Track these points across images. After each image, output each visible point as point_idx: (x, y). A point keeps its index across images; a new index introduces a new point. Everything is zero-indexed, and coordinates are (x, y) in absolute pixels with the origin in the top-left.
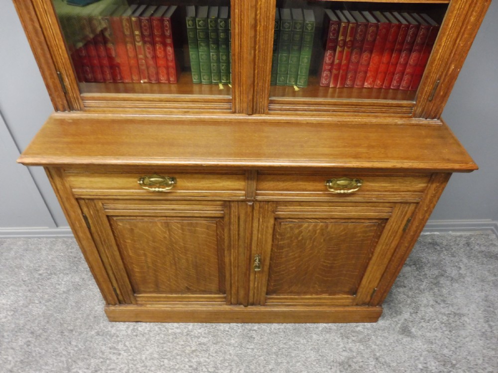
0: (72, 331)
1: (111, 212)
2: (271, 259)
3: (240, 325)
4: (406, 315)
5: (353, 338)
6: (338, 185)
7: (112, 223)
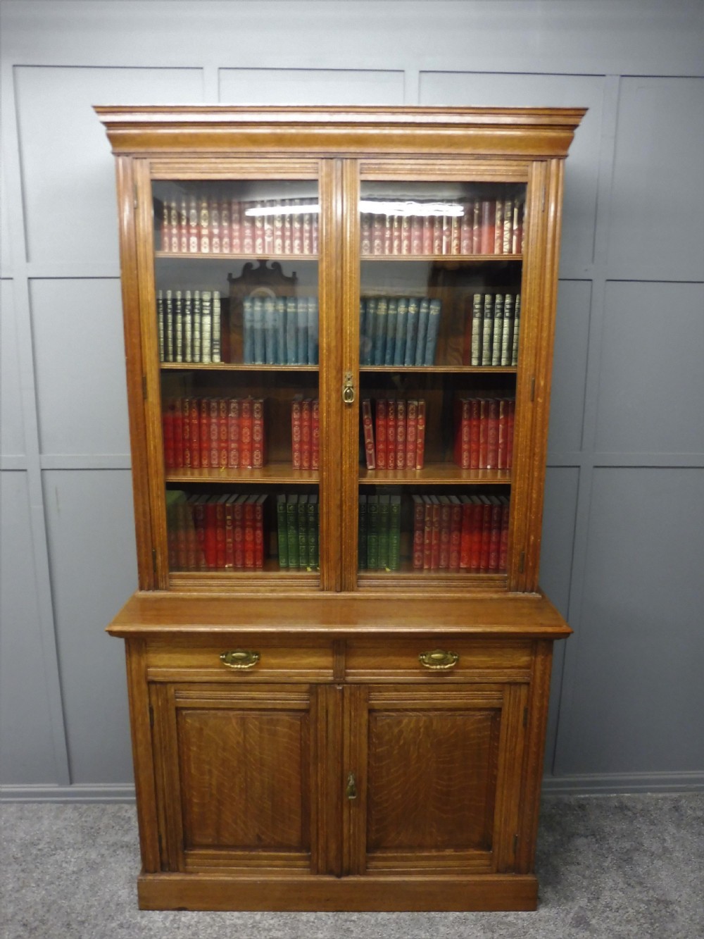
0: (83, 922)
1: (182, 702)
2: (369, 780)
3: (330, 914)
4: (583, 902)
5: (500, 931)
6: (434, 659)
7: (179, 719)
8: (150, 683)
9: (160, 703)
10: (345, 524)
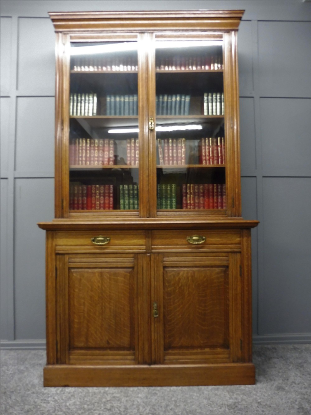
0: (13, 392)
1: (71, 265)
2: (164, 308)
3: (146, 388)
4: (280, 381)
5: (237, 392)
6: (194, 240)
7: (70, 275)
8: (57, 254)
9: (61, 265)
10: (151, 185)
